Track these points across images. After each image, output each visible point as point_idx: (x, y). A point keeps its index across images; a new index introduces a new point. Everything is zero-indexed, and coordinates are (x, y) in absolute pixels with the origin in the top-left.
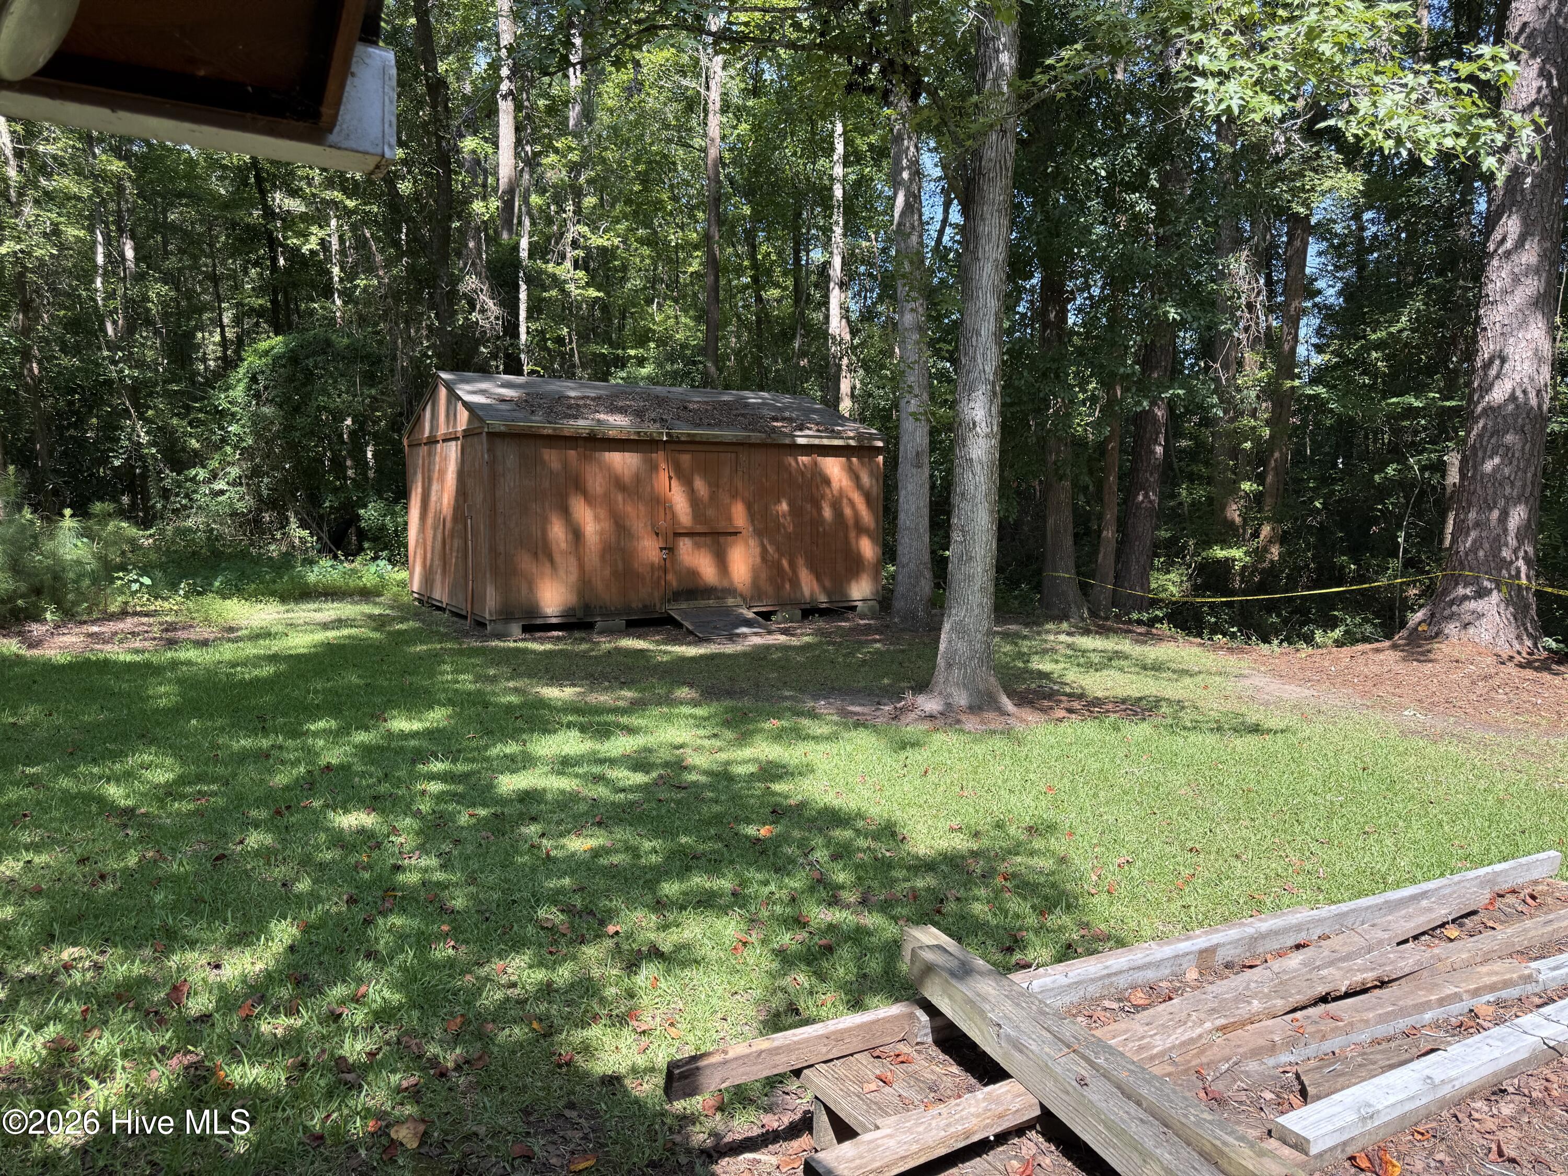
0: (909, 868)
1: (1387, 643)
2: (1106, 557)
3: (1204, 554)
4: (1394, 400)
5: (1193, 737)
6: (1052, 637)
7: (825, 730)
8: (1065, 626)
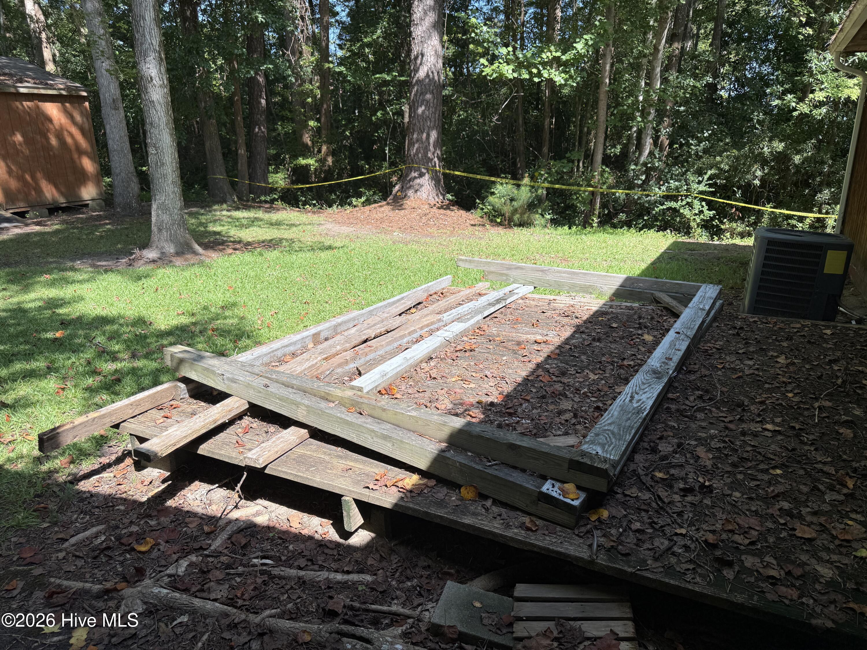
0: (157, 336)
1: (385, 203)
2: (242, 165)
3: (295, 162)
4: (378, 76)
5: (300, 255)
6: (218, 213)
7: (85, 276)
8: (225, 206)
